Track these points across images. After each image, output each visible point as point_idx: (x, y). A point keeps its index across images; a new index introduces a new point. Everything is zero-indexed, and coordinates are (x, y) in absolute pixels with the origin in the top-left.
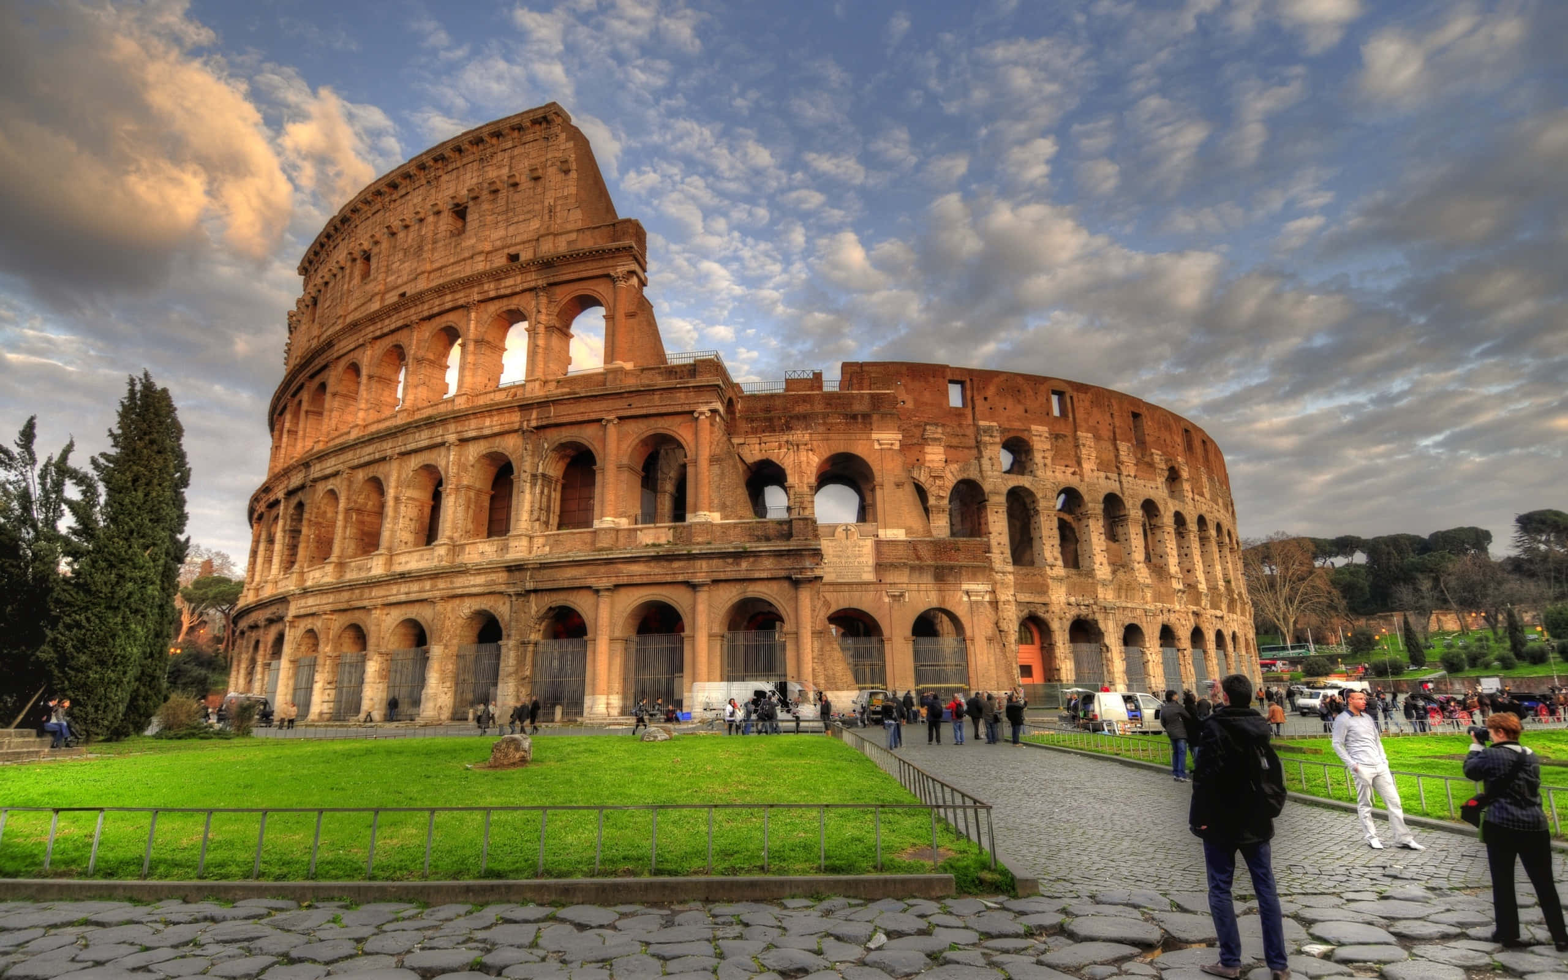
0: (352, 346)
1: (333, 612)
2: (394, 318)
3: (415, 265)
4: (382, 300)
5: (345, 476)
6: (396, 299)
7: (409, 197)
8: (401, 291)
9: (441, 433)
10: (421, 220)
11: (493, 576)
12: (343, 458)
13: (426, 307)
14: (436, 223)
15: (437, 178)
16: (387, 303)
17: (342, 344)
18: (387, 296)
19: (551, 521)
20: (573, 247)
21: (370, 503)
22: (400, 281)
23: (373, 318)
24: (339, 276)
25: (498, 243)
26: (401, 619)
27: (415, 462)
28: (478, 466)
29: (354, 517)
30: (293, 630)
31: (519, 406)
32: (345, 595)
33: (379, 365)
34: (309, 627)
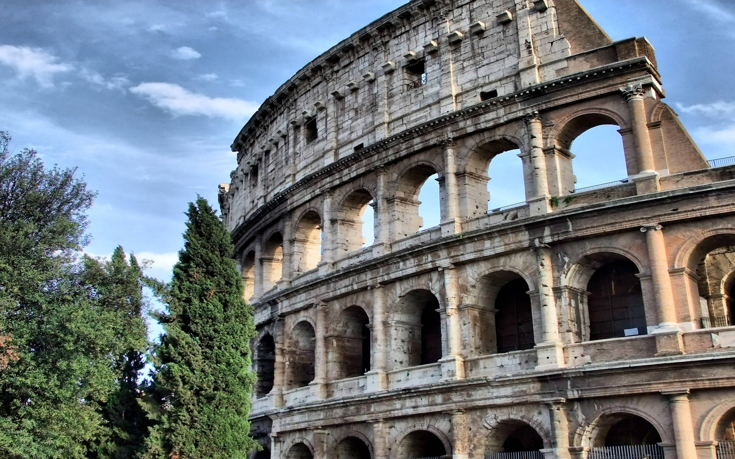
0: (308, 198)
1: (324, 427)
2: (354, 167)
3: (369, 119)
4: (336, 154)
5: (319, 308)
6: (352, 151)
7: (354, 65)
8: (356, 144)
9: (430, 259)
10: (372, 82)
11: (524, 387)
12: (313, 293)
13: (391, 152)
14: (389, 82)
15: (385, 44)
16: (341, 156)
17: (295, 198)
18: (341, 151)
19: (583, 332)
20: (565, 74)
21: (349, 331)
22: (354, 136)
23: (329, 171)
24: (282, 143)
25: (468, 86)
26: (409, 431)
27: (400, 289)
28: (479, 285)
29: (335, 343)
30: (278, 445)
31: (525, 226)
32: (339, 412)
33: (341, 210)
34: (298, 441)
